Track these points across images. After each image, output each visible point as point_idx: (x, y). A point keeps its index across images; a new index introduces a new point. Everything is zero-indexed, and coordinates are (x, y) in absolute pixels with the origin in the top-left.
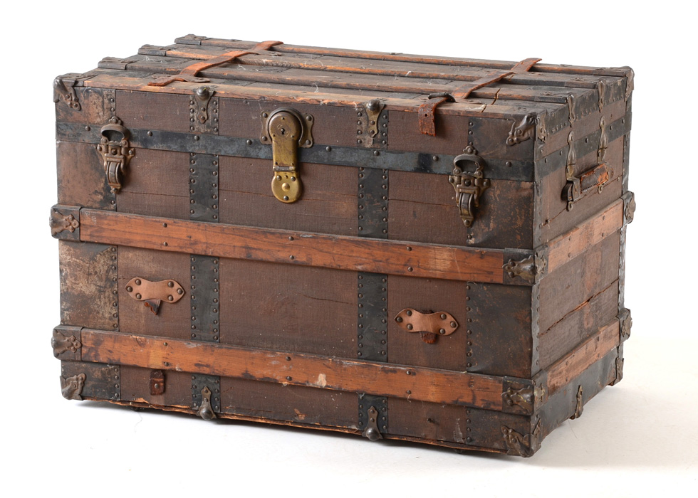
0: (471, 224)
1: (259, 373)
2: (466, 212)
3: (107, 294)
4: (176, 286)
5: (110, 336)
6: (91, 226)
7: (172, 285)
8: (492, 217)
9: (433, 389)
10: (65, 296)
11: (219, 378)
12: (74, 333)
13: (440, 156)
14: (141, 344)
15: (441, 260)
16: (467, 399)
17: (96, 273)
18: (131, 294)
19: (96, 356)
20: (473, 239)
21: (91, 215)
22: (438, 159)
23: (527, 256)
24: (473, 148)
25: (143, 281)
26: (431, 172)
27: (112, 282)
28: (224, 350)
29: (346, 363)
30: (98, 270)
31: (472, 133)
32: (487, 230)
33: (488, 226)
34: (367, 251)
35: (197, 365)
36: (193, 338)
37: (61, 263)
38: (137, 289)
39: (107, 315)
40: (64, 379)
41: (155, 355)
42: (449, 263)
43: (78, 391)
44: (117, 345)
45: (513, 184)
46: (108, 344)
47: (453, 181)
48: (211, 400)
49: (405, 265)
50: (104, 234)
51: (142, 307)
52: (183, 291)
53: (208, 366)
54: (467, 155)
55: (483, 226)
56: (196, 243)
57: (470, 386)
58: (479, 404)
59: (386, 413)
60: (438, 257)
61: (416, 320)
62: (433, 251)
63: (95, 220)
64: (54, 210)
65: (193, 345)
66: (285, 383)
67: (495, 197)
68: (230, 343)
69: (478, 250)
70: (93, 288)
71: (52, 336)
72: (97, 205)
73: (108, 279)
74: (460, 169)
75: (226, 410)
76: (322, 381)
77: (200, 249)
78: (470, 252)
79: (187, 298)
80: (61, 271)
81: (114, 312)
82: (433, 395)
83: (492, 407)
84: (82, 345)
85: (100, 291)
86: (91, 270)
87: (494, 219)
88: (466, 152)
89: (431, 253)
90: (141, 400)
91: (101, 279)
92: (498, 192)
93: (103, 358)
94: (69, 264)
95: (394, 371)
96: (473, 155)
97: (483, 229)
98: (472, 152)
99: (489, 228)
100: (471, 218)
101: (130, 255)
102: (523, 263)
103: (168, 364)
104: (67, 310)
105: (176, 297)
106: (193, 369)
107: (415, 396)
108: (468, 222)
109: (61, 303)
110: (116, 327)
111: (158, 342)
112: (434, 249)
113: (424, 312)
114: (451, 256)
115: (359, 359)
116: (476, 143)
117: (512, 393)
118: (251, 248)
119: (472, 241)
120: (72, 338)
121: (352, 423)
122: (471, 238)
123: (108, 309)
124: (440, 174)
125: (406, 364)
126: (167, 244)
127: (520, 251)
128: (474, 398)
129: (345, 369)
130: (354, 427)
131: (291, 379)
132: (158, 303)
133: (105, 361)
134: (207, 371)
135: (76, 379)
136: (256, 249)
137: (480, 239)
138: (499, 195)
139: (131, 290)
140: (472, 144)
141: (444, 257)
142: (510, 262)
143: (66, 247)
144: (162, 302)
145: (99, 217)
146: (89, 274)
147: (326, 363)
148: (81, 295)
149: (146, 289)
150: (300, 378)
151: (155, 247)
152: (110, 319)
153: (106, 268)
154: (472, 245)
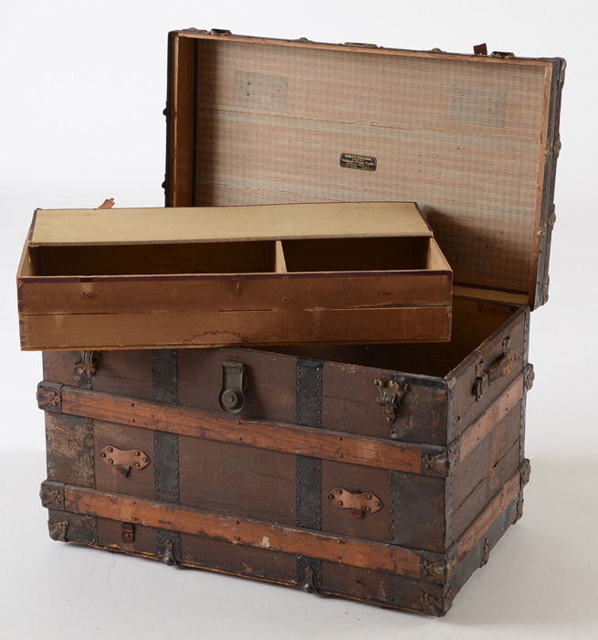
0: (393, 422)
1: (212, 532)
2: (389, 412)
3: (85, 458)
4: (142, 455)
5: (88, 493)
6: (71, 402)
7: (139, 454)
8: (411, 417)
9: (360, 556)
10: (50, 457)
11: (179, 533)
12: (58, 488)
14: (114, 501)
15: (368, 450)
16: (390, 567)
17: (75, 440)
18: (104, 459)
19: (77, 508)
20: (395, 434)
21: (71, 393)
23: (441, 453)
25: (114, 449)
27: (90, 448)
28: (183, 511)
29: (287, 530)
30: (77, 438)
32: (407, 427)
33: (408, 424)
34: (303, 438)
35: (160, 522)
36: (157, 499)
37: (46, 430)
38: (109, 455)
39: (85, 475)
40: (51, 523)
41: (126, 510)
42: (374, 453)
43: (63, 535)
44: (94, 501)
45: (430, 391)
46: (86, 499)
47: (378, 384)
48: (173, 550)
49: (337, 452)
50: (81, 409)
51: (114, 471)
52: (148, 459)
53: (170, 523)
55: (404, 424)
56: (158, 421)
57: (392, 557)
58: (400, 571)
59: (320, 572)
60: (364, 447)
61: (345, 498)
62: (360, 442)
63: (74, 397)
64: (40, 386)
65: (157, 506)
66: (235, 542)
67: (414, 400)
68: (188, 505)
69: (400, 444)
70: (73, 452)
71: (40, 489)
72: (76, 384)
73: (85, 446)
75: (186, 559)
76: (265, 542)
77: (161, 427)
78: (392, 445)
79: (151, 465)
80: (47, 437)
81: (91, 472)
82: (360, 561)
83: (411, 575)
84: (65, 499)
85: (79, 455)
86: (72, 438)
87: (413, 419)
89: (359, 444)
90: (115, 546)
91: (79, 446)
92: (417, 396)
93: (82, 510)
94: (53, 431)
95: (327, 540)
97: (404, 427)
99: (409, 426)
100: (393, 417)
101: (104, 427)
102: (439, 458)
103: (136, 519)
104: (52, 468)
105: (143, 464)
106: (157, 525)
107: (345, 561)
108: (391, 419)
109: (48, 463)
110: (93, 486)
111: (128, 501)
112: (362, 441)
113: (353, 492)
114: (376, 448)
115: (297, 526)
117: (428, 565)
118: (204, 429)
119: (394, 436)
120: (57, 492)
121: (292, 578)
122: (393, 433)
123: (86, 470)
125: (338, 534)
126: (134, 421)
127: (435, 447)
128: (395, 567)
129: (285, 535)
130: (293, 582)
131: (239, 539)
132: (127, 468)
133: (84, 512)
134: (169, 527)
135: (61, 525)
136: (209, 430)
137: (401, 435)
138: (418, 399)
139: (105, 456)
141: (370, 449)
142: (427, 457)
143: (51, 417)
144: (130, 468)
145: (77, 394)
146: (70, 441)
147: (269, 528)
148: (64, 457)
149: (116, 456)
150: (247, 539)
151: (124, 422)
152: (88, 478)
153: (84, 436)
154: (394, 439)
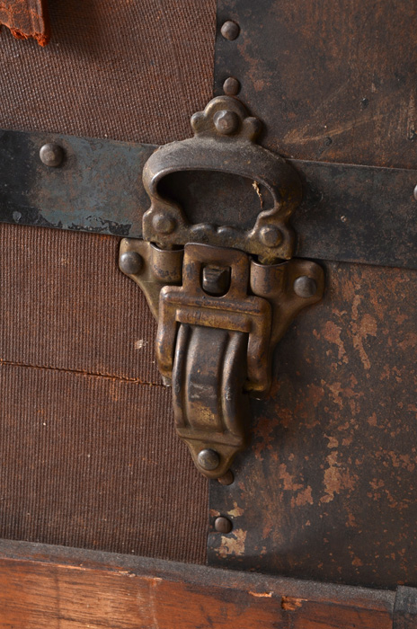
0: (228, 468)
2: (207, 416)
8: (333, 443)
13: (74, 144)
20: (240, 534)
22: (61, 156)
24: (241, 111)
26: (31, 219)
31: (235, 33)
32: (307, 496)
33: (313, 478)
47: (140, 264)
54: (210, 142)
55: (288, 482)
60: (70, 609)
62: (47, 581)
67: (349, 348)
69: (267, 589)
74: (174, 211)
78: (225, 596)
87: (344, 453)
88: (205, 127)
89: (40, 592)
92: (368, 327)
96: (243, 144)
97: (288, 495)
98: (234, 131)
99: (319, 490)
100: (230, 442)
108: (215, 456)
112: (54, 573)
114: (132, 609)
116: (256, 82)
119: (234, 544)
122: (229, 526)
124: (74, 230)
137: (275, 535)
138: (370, 342)
140: (238, 88)
141: (100, 614)
154: (233, 563)
